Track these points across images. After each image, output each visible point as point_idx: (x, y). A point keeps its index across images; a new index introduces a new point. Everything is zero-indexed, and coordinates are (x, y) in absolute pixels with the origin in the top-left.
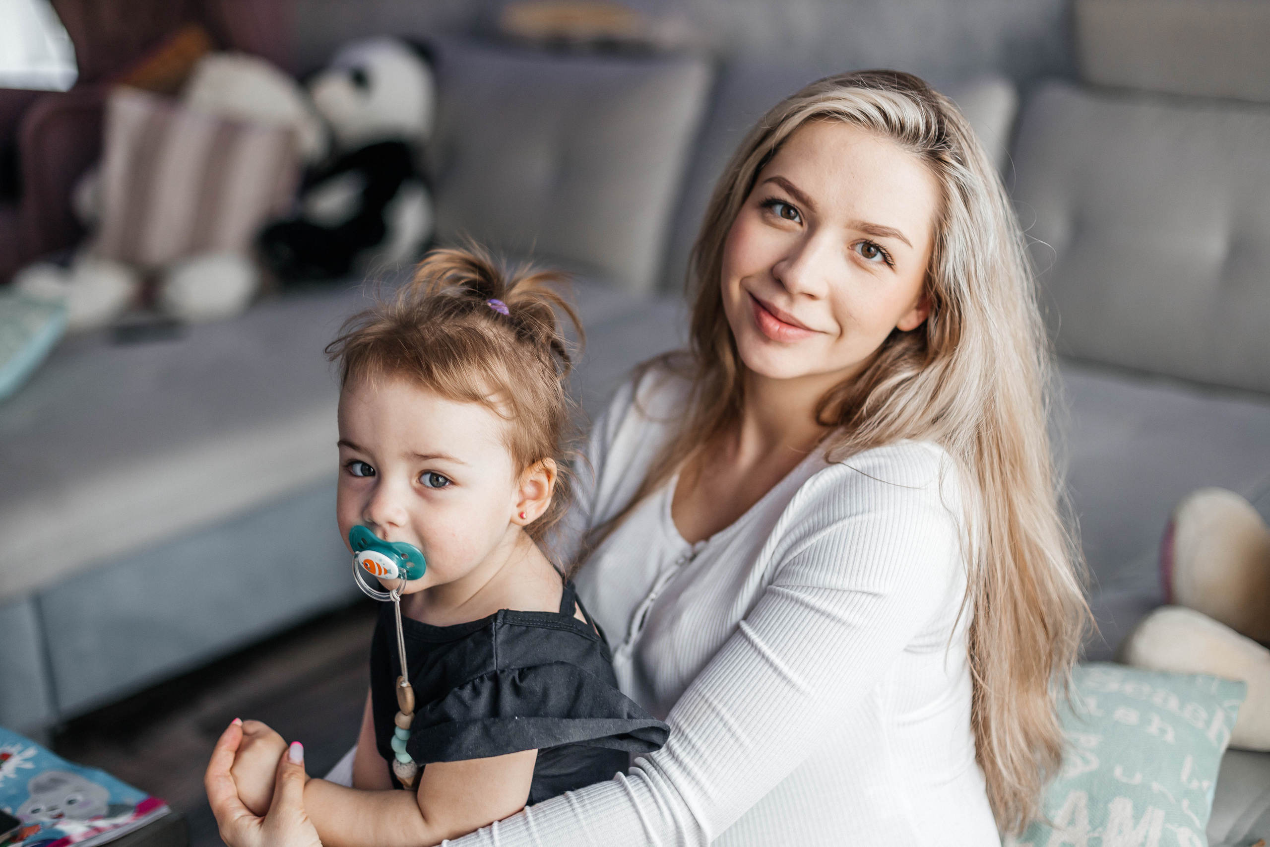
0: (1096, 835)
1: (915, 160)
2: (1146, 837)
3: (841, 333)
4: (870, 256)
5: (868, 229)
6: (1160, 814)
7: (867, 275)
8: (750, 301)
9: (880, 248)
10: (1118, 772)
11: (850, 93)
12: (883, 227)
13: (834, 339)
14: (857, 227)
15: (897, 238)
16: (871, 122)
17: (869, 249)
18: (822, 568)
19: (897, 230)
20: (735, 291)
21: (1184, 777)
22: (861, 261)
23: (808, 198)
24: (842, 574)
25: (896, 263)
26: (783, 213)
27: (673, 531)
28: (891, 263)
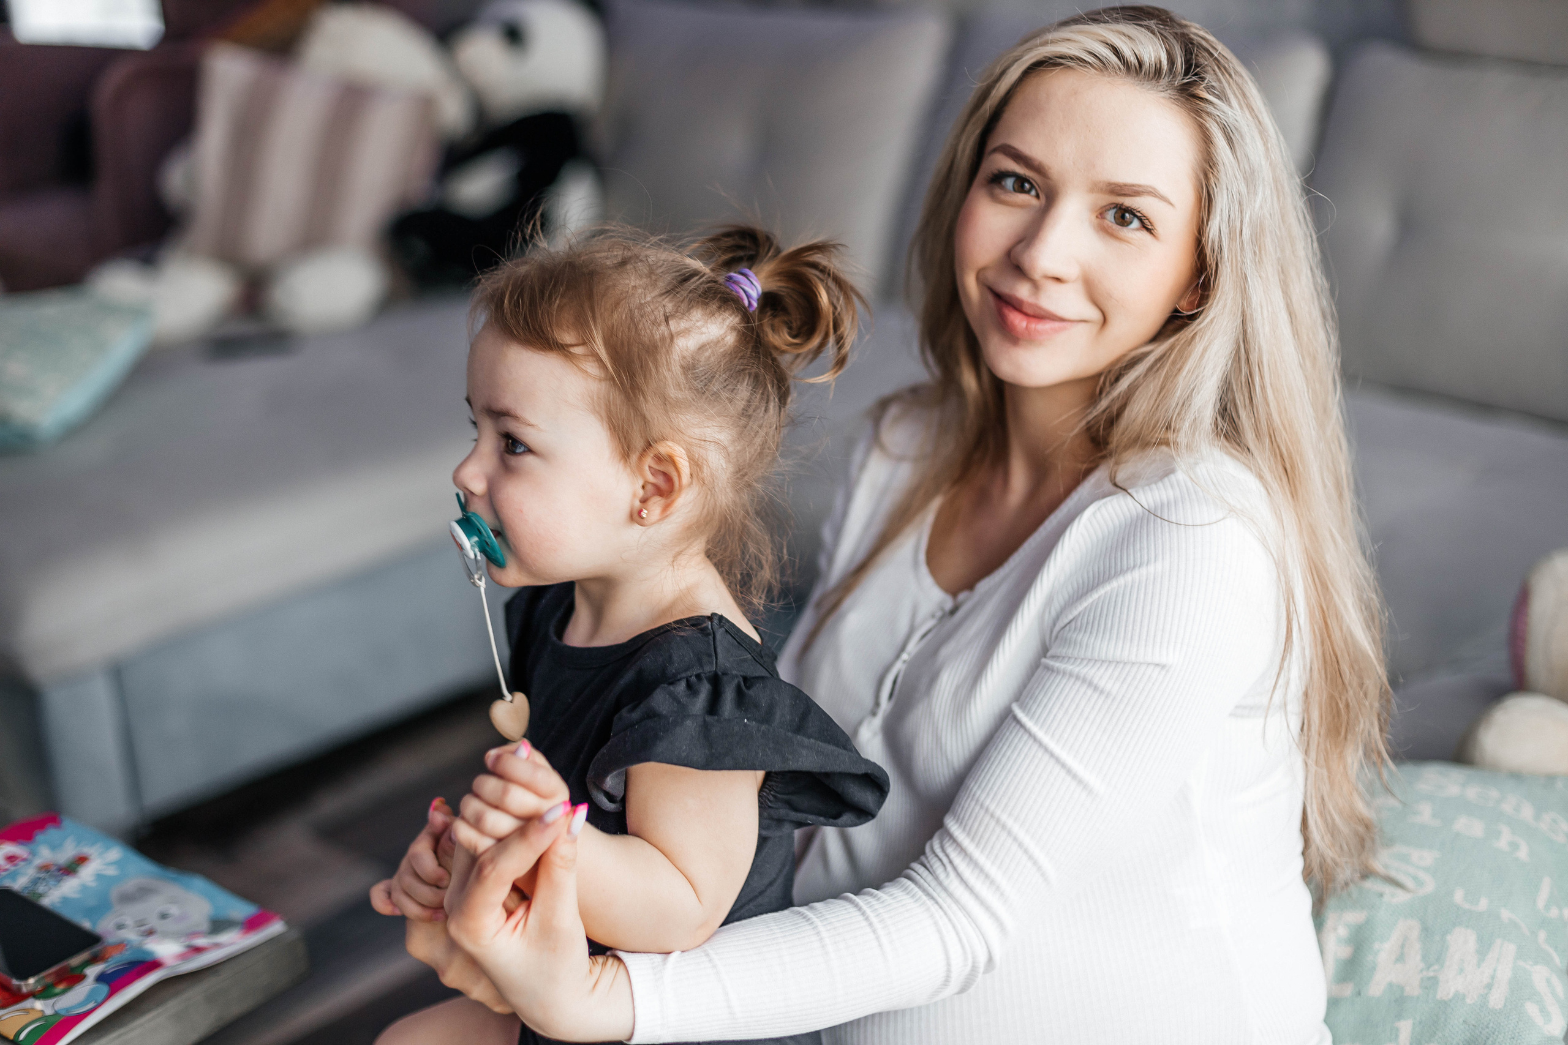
0: (1431, 974)
1: (1162, 101)
2: (1493, 977)
3: (1105, 320)
4: (1126, 224)
5: (1116, 189)
6: (1511, 948)
7: (1124, 246)
8: (990, 298)
9: (1135, 211)
10: (1459, 896)
11: (1071, 32)
12: (1133, 185)
13: (1095, 328)
14: (1102, 189)
15: (1153, 196)
16: (1103, 64)
17: (1124, 215)
18: (1110, 635)
19: (1151, 187)
20: (971, 285)
21: (1541, 904)
22: (1113, 230)
23: (1040, 163)
24: (1135, 642)
25: (1157, 228)
26: (1016, 186)
27: (928, 580)
28: (1150, 227)
